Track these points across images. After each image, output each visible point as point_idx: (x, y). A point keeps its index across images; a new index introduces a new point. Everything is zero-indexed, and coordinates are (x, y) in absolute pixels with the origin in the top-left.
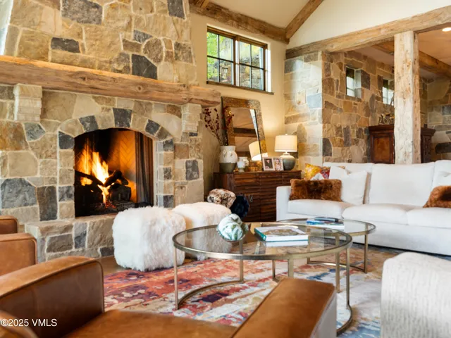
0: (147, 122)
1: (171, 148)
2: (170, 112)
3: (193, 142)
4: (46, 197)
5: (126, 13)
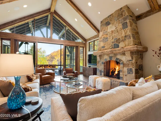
0: (116, 58)
1: (122, 64)
2: (123, 55)
3: (131, 63)
4: (101, 71)
5: (112, 36)
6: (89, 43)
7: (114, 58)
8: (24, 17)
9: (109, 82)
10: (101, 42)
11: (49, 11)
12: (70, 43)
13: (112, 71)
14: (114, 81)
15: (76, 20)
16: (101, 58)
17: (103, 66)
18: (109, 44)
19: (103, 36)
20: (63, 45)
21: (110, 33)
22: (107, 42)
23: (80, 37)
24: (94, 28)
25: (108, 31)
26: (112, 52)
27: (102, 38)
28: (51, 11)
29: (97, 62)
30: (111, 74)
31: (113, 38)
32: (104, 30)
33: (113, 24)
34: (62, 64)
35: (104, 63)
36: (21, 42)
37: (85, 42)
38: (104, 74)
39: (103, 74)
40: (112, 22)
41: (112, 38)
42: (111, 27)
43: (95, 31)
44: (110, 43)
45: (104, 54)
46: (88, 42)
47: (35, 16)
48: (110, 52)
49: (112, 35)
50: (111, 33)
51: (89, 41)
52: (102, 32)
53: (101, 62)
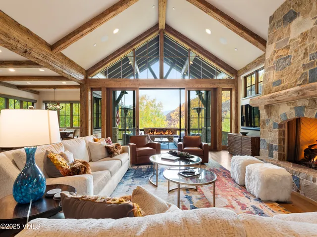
4: (270, 147)
5: (303, 48)
6: (245, 78)
7: (310, 110)
8: (119, 50)
9: (284, 177)
10: (272, 72)
11: (157, 29)
12: (197, 85)
13: (307, 147)
14: (307, 178)
15: (208, 31)
16: (271, 113)
17: (277, 133)
18: (295, 73)
19: (276, 55)
20: (184, 89)
21: (297, 42)
22: (287, 67)
23: (222, 67)
24: (253, 39)
25: (292, 37)
26: (302, 94)
27: (274, 60)
28: (160, 28)
29: (261, 123)
30: (302, 156)
31: (306, 54)
32: (280, 38)
33: (306, 12)
34: (183, 127)
35: (280, 126)
36: (120, 92)
37: (233, 78)
38: (280, 155)
39: (275, 153)
40: (304, 8)
41: (302, 56)
42: (299, 24)
43: (257, 46)
44: (297, 70)
45: (279, 102)
46: (242, 77)
47: (135, 45)
48: (295, 95)
49: (304, 45)
50: (300, 40)
51: (244, 73)
52: (274, 44)
53: (271, 123)
